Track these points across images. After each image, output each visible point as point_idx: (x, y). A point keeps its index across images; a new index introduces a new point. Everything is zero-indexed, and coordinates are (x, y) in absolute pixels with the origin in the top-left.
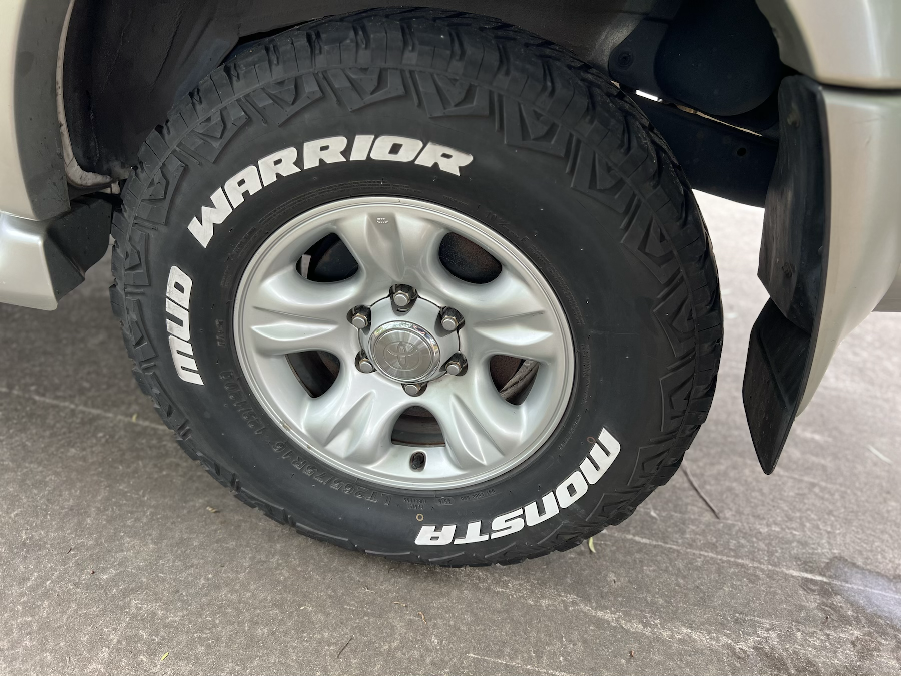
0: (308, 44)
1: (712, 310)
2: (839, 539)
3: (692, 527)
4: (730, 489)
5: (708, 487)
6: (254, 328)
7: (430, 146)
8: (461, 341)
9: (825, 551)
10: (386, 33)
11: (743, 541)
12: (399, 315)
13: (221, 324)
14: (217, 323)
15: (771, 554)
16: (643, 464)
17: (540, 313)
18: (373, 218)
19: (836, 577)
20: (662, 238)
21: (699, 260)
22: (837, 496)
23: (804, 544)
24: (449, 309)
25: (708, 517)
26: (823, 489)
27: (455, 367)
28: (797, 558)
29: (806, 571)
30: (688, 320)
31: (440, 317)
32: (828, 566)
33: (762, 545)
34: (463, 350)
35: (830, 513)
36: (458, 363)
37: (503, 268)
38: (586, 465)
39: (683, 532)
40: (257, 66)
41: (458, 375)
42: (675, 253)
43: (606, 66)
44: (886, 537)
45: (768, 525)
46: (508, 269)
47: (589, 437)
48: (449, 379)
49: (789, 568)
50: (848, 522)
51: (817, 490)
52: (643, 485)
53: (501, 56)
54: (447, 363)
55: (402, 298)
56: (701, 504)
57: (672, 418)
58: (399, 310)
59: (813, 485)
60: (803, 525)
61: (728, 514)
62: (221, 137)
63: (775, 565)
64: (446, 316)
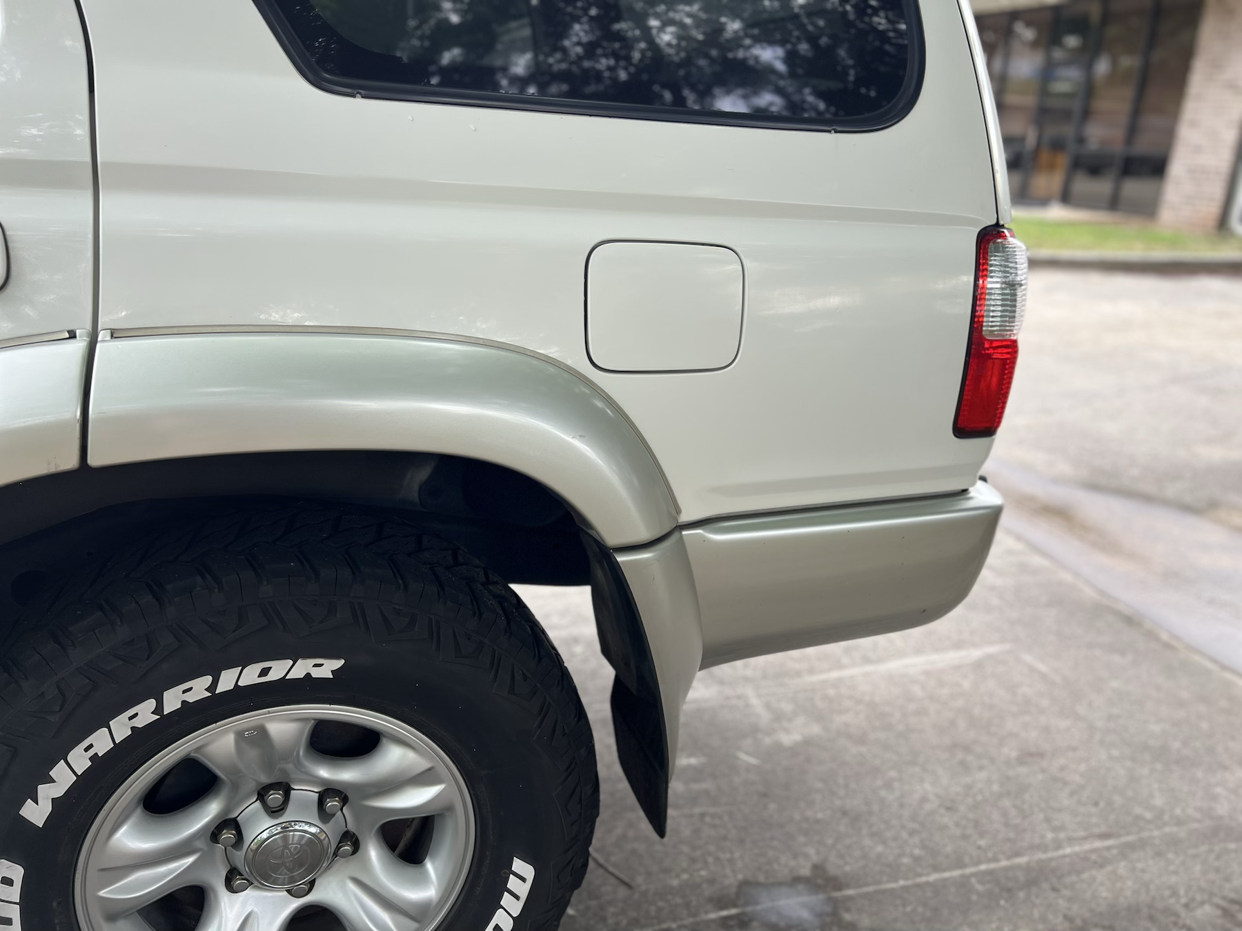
0: (155, 600)
1: (580, 719)
2: (739, 864)
3: (612, 910)
4: (633, 852)
5: (613, 859)
6: (102, 893)
7: (300, 662)
8: (347, 818)
9: (731, 880)
10: (238, 575)
11: (661, 904)
12: (277, 818)
13: (59, 904)
14: (55, 904)
15: (687, 905)
16: (558, 876)
17: (429, 769)
18: (240, 735)
19: (747, 904)
20: (525, 678)
21: (558, 685)
22: (726, 818)
23: (712, 881)
24: (329, 792)
25: (622, 892)
26: (713, 816)
27: (347, 848)
28: (710, 900)
29: (722, 909)
30: (563, 736)
31: (321, 802)
32: (738, 895)
33: (678, 900)
34: (351, 827)
35: (725, 838)
36: (349, 843)
37: (381, 737)
38: (506, 900)
39: (604, 919)
40: (96, 631)
41: (352, 855)
42: (539, 685)
43: (417, 500)
44: (775, 843)
45: (677, 876)
46: (385, 736)
47: (502, 872)
48: (340, 862)
49: (706, 913)
50: (741, 842)
51: (708, 819)
52: (562, 897)
53: (352, 571)
54: (338, 848)
55: (275, 797)
56: (613, 881)
57: (572, 824)
58: (274, 812)
59: (703, 815)
60: (706, 863)
61: (640, 880)
62: (61, 710)
63: (695, 915)
64: (328, 800)
